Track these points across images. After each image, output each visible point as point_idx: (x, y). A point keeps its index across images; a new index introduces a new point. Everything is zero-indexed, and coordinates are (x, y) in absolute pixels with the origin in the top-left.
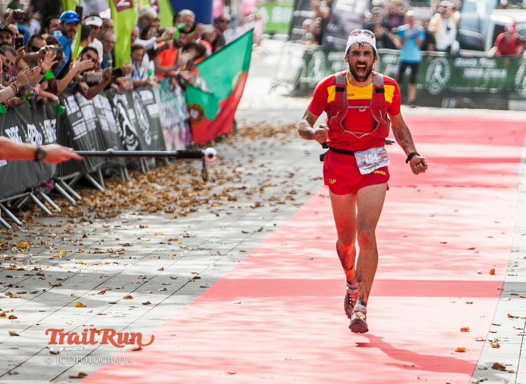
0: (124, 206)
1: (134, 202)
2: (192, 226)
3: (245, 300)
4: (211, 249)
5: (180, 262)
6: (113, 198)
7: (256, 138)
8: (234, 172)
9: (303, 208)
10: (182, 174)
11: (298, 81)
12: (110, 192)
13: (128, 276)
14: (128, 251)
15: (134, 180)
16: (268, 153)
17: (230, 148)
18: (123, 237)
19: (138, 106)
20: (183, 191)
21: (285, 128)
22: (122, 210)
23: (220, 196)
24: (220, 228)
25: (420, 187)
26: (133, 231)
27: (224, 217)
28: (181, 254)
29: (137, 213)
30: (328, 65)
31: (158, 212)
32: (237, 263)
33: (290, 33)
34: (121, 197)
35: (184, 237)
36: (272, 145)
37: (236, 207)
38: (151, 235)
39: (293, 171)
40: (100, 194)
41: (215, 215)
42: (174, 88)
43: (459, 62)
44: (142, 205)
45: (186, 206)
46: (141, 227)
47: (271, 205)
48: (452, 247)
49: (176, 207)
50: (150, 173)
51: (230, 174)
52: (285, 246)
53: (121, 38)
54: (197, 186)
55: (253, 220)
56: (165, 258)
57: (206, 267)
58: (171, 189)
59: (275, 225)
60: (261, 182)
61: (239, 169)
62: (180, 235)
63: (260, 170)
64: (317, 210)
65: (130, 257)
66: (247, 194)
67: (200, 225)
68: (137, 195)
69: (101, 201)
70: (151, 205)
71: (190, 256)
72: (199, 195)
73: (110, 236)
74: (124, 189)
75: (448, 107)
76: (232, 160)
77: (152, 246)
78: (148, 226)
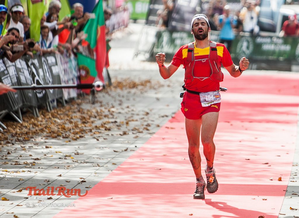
0: (36, 133)
1: (42, 130)
2: (81, 147)
3: (115, 197)
4: (93, 162)
5: (73, 171)
6: (28, 128)
7: (124, 89)
8: (109, 111)
9: (154, 135)
10: (74, 112)
11: (153, 51)
12: (26, 124)
13: (37, 180)
14: (37, 163)
15: (42, 116)
16: (131, 99)
17: (107, 96)
18: (34, 154)
19: (45, 67)
20: (75, 124)
21: (143, 82)
22: (34, 136)
23: (99, 127)
24: (99, 148)
25: (233, 122)
26: (42, 150)
27: (102, 141)
28: (73, 165)
29: (44, 138)
30: (172, 41)
31: (58, 137)
32: (110, 172)
33: (147, 19)
34: (33, 127)
35: (75, 154)
36: (135, 94)
37: (110, 135)
38: (53, 153)
39: (148, 111)
40: (19, 125)
41: (96, 140)
42: (70, 55)
43: (259, 40)
44: (47, 133)
45: (77, 133)
46: (47, 147)
47: (133, 133)
48: (253, 162)
49: (70, 134)
50: (53, 111)
51: (106, 112)
52: (143, 161)
53: (34, 21)
54: (84, 120)
55: (121, 143)
56: (62, 168)
57: (90, 174)
58: (67, 122)
59: (136, 147)
60: (127, 118)
61: (113, 109)
62: (73, 153)
63: (126, 110)
64: (164, 137)
65: (39, 167)
66: (118, 126)
67: (86, 146)
68: (44, 126)
69: (20, 130)
70: (54, 132)
71: (79, 167)
72: (85, 126)
73: (26, 153)
74: (36, 122)
75: (251, 69)
76: (108, 104)
77: (54, 160)
78: (51, 146)
